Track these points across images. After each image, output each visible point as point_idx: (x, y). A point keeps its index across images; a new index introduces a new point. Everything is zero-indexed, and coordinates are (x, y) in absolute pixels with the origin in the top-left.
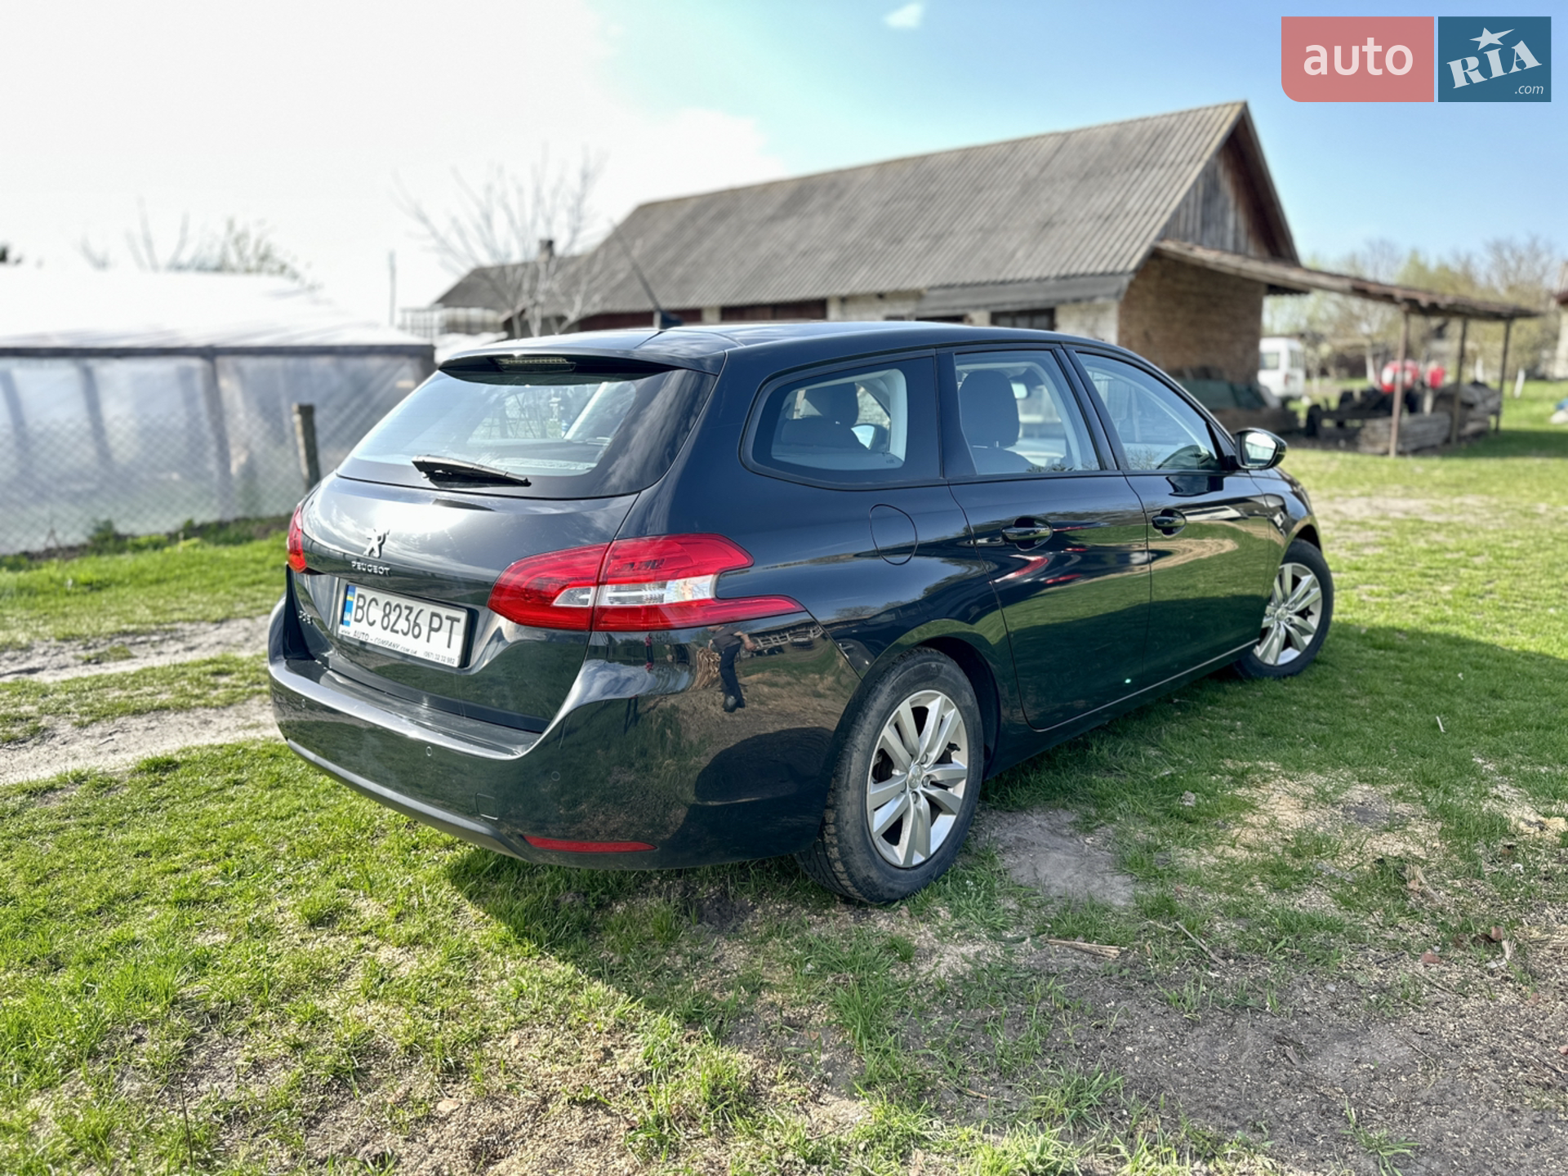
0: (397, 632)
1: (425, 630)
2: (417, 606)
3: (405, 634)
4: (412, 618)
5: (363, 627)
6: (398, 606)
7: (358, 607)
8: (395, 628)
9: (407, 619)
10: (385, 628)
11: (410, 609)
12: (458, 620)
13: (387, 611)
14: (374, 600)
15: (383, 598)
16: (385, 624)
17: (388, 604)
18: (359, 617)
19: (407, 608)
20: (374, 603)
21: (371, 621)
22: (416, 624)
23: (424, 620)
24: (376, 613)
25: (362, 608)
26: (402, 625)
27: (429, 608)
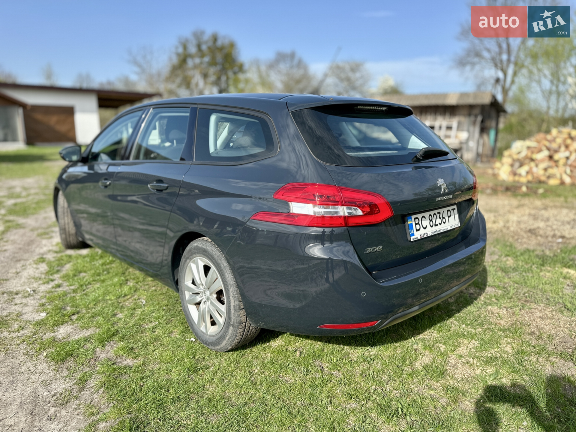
0: (437, 225)
1: (447, 218)
2: (441, 210)
3: (440, 224)
4: (441, 216)
5: (422, 231)
6: (435, 214)
7: (416, 224)
8: (436, 224)
9: (440, 218)
10: (432, 227)
11: (439, 213)
12: (455, 209)
13: (431, 219)
14: (423, 217)
15: (426, 215)
16: (432, 225)
17: (430, 215)
18: (418, 228)
19: (438, 213)
20: (423, 218)
21: (425, 227)
22: (443, 218)
23: (445, 215)
24: (426, 223)
25: (418, 224)
26: (438, 221)
27: (445, 209)
